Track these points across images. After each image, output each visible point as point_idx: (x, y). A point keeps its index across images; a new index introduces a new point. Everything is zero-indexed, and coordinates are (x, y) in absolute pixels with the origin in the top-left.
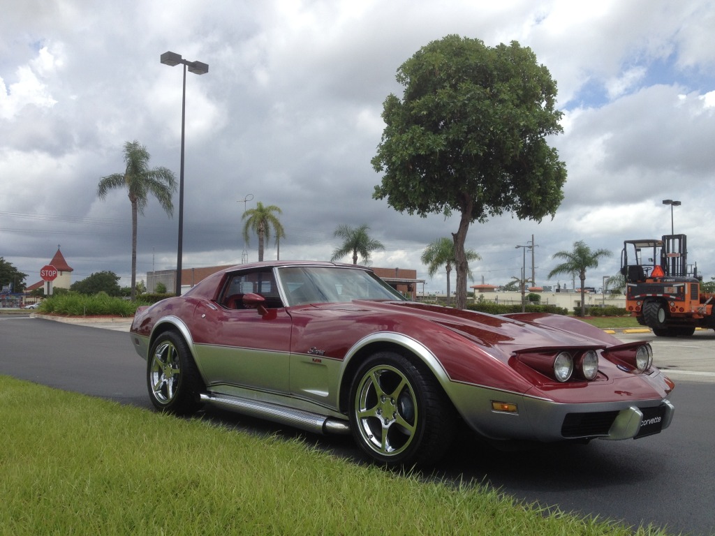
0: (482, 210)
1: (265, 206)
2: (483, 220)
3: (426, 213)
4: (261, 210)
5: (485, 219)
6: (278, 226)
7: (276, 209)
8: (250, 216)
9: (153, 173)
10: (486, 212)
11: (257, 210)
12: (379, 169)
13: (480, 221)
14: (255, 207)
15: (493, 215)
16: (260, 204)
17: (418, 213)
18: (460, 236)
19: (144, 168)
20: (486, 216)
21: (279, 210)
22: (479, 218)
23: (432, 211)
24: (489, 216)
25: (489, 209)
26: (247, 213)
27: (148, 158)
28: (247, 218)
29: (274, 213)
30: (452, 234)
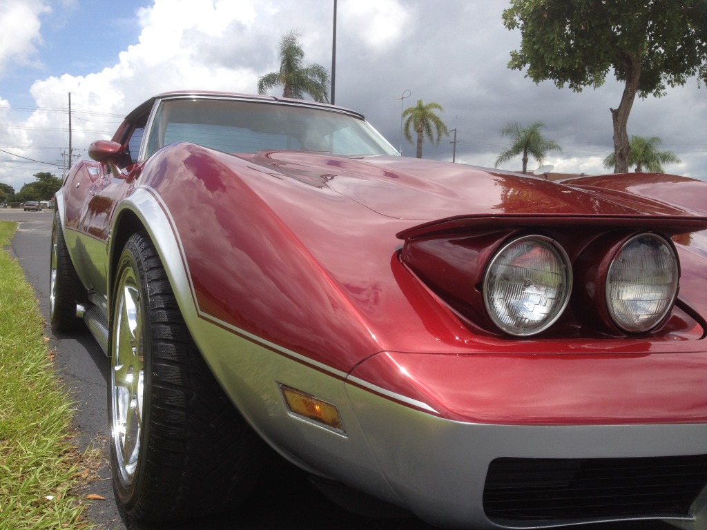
0: (659, 80)
1: (425, 104)
2: (659, 93)
3: (582, 86)
4: (420, 108)
5: (662, 92)
6: (439, 124)
7: (436, 106)
8: (409, 115)
9: (307, 71)
10: (663, 82)
11: (416, 109)
12: (511, 25)
13: (655, 95)
14: (415, 105)
15: (673, 86)
16: (420, 102)
17: (571, 86)
18: (622, 112)
19: (299, 66)
20: (663, 88)
21: (440, 107)
22: (654, 91)
23: (590, 83)
24: (668, 87)
25: (668, 78)
26: (406, 113)
27: (302, 55)
28: (408, 116)
29: (435, 111)
30: (611, 109)
